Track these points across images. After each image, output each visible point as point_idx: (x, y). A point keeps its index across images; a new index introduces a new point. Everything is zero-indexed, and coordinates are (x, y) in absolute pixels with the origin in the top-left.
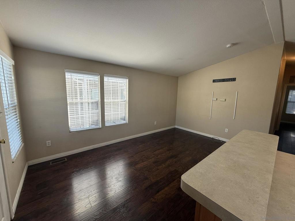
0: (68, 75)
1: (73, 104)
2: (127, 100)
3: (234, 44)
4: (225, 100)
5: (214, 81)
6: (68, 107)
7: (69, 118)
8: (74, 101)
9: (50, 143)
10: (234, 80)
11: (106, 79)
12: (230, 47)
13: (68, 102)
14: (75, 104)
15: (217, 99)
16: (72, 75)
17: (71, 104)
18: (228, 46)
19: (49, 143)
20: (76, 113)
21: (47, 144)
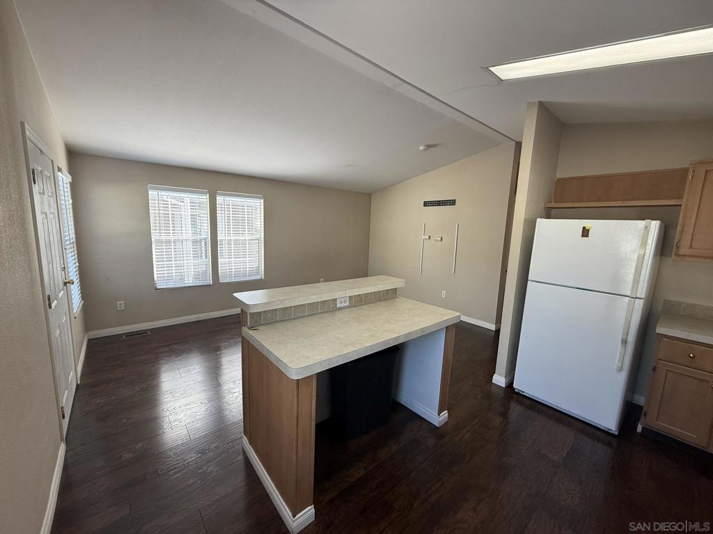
0: (152, 194)
1: (161, 242)
2: (263, 237)
3: (429, 146)
4: (440, 239)
5: (426, 204)
6: (153, 246)
7: (155, 266)
8: (164, 237)
9: (123, 306)
10: (452, 202)
11: (219, 199)
12: (425, 150)
13: (153, 240)
14: (166, 242)
15: (430, 237)
16: (160, 193)
17: (158, 241)
18: (422, 148)
19: (121, 304)
20: (166, 258)
21: (118, 306)
